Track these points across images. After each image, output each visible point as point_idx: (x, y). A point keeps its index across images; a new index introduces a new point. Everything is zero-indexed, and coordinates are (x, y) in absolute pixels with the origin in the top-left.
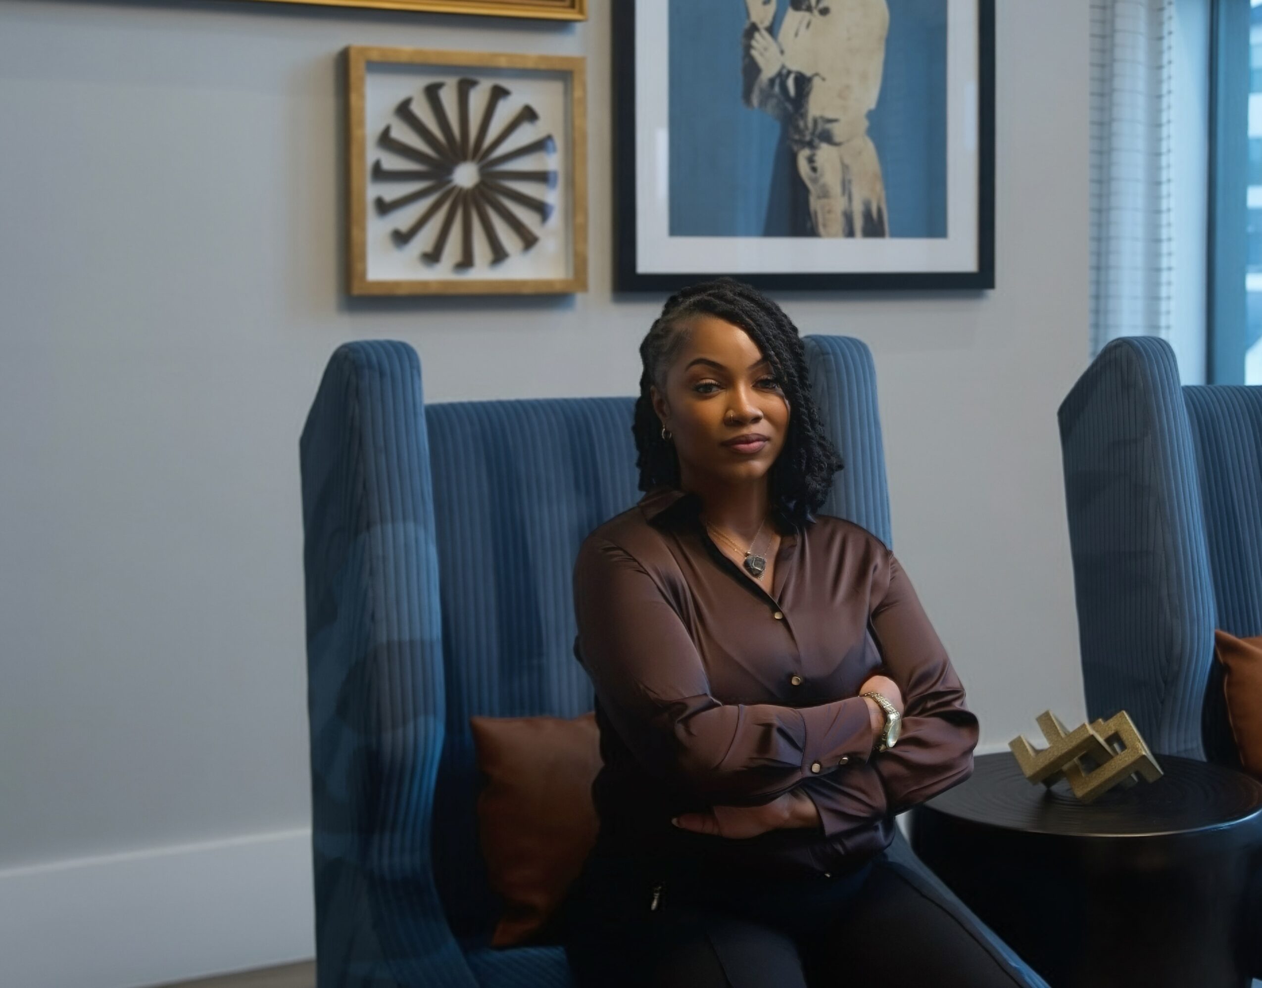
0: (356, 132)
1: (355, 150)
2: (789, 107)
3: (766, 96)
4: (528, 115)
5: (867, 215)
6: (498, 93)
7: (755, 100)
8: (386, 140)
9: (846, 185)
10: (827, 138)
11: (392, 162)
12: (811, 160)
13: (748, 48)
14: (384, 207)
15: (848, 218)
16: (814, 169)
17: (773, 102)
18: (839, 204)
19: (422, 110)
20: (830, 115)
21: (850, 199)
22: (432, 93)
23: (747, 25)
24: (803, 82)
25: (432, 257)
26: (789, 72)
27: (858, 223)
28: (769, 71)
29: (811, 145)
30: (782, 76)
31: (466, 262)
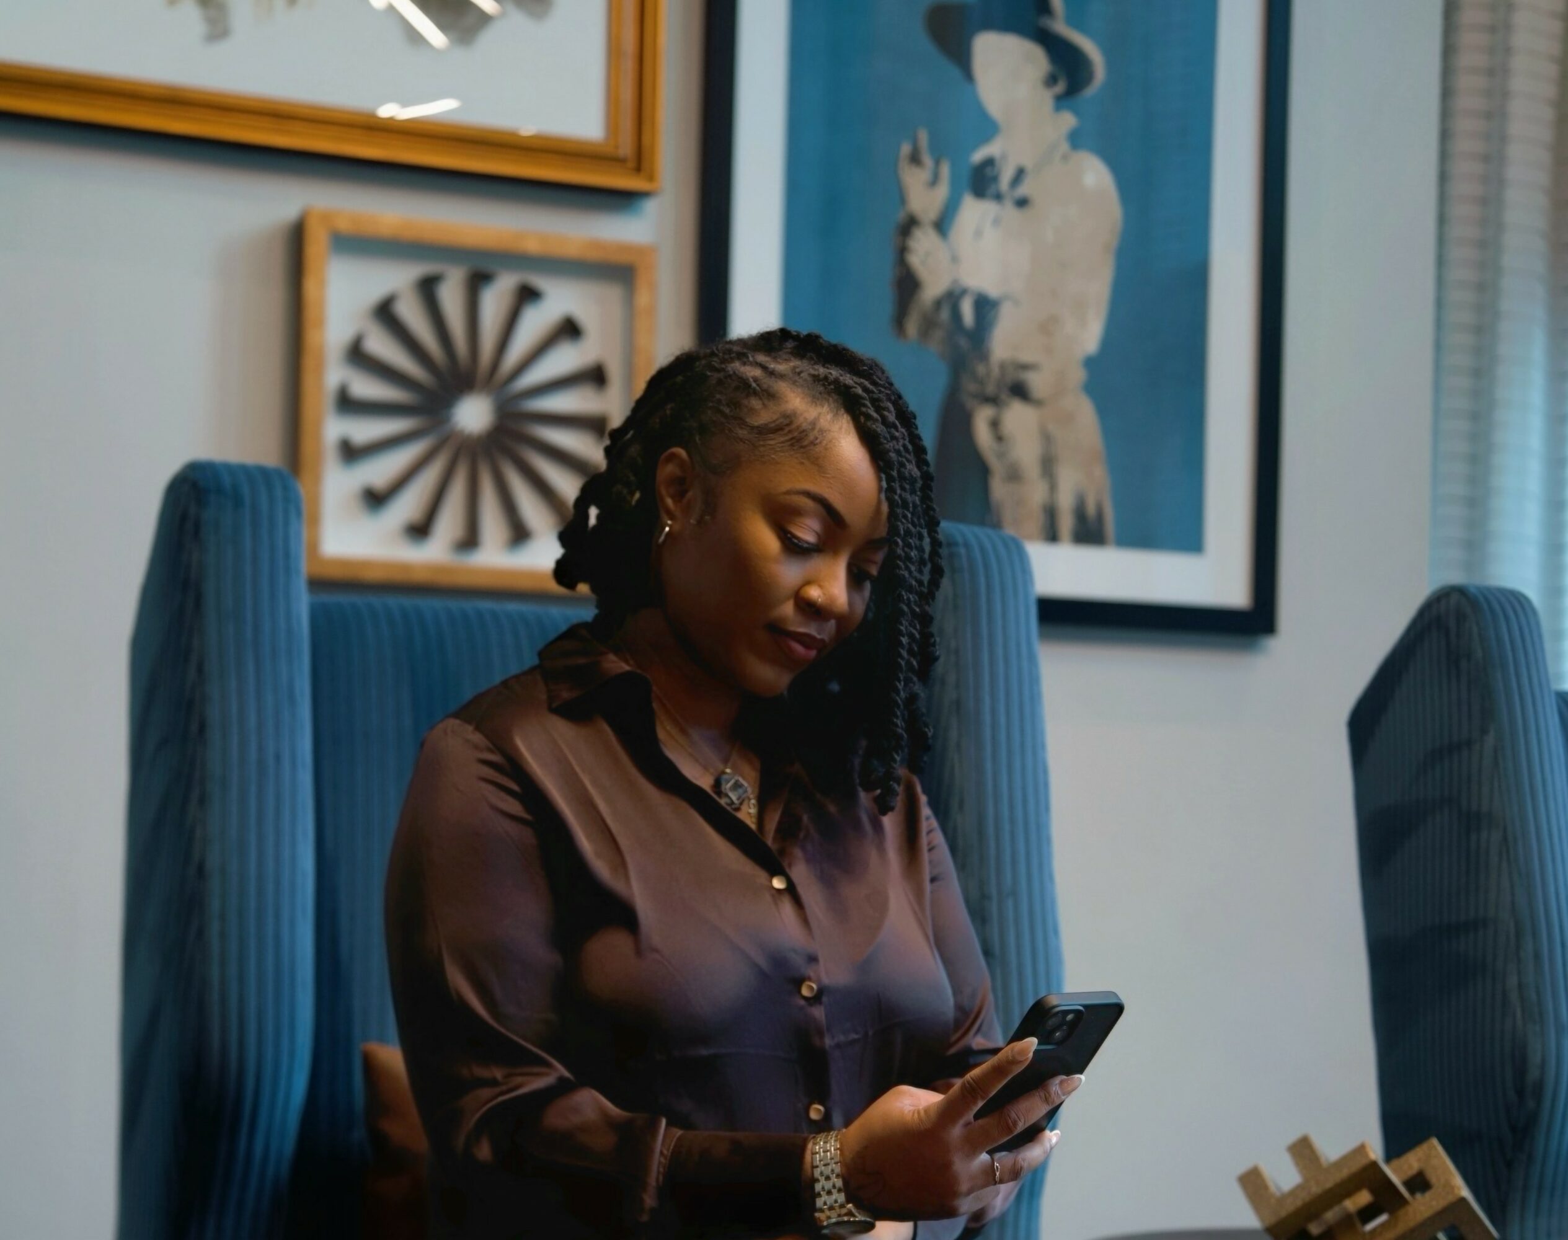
0: (311, 337)
1: (309, 362)
2: (963, 342)
3: (929, 325)
4: (569, 329)
5: (1080, 514)
6: (527, 295)
7: (912, 327)
8: (357, 355)
9: (1048, 465)
10: (1020, 391)
11: (366, 388)
12: (995, 424)
13: (902, 251)
14: (351, 453)
15: (1051, 514)
16: (999, 438)
17: (938, 334)
18: (1036, 493)
19: (411, 313)
20: (1026, 357)
21: (1053, 487)
22: (428, 287)
23: (901, 216)
24: (985, 306)
25: (420, 530)
26: (964, 292)
27: (1066, 523)
28: (933, 288)
29: (993, 400)
30: (952, 298)
31: (470, 540)
